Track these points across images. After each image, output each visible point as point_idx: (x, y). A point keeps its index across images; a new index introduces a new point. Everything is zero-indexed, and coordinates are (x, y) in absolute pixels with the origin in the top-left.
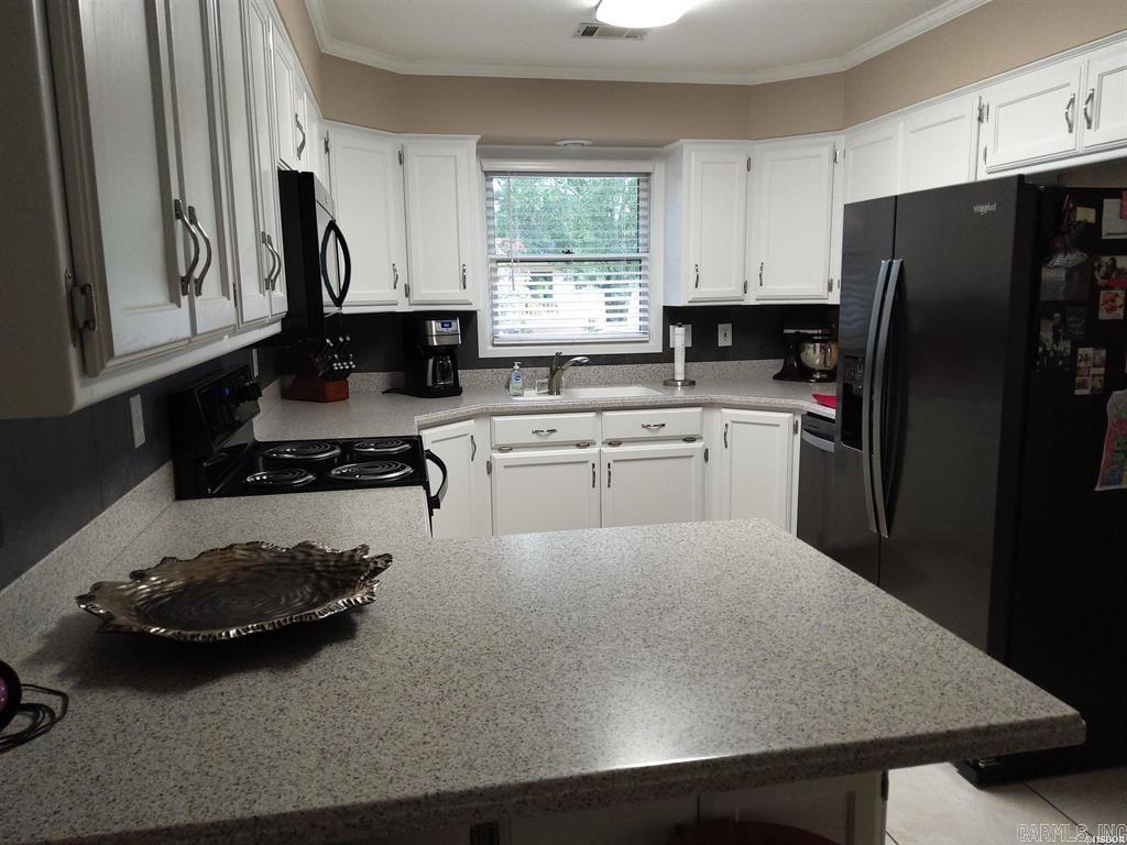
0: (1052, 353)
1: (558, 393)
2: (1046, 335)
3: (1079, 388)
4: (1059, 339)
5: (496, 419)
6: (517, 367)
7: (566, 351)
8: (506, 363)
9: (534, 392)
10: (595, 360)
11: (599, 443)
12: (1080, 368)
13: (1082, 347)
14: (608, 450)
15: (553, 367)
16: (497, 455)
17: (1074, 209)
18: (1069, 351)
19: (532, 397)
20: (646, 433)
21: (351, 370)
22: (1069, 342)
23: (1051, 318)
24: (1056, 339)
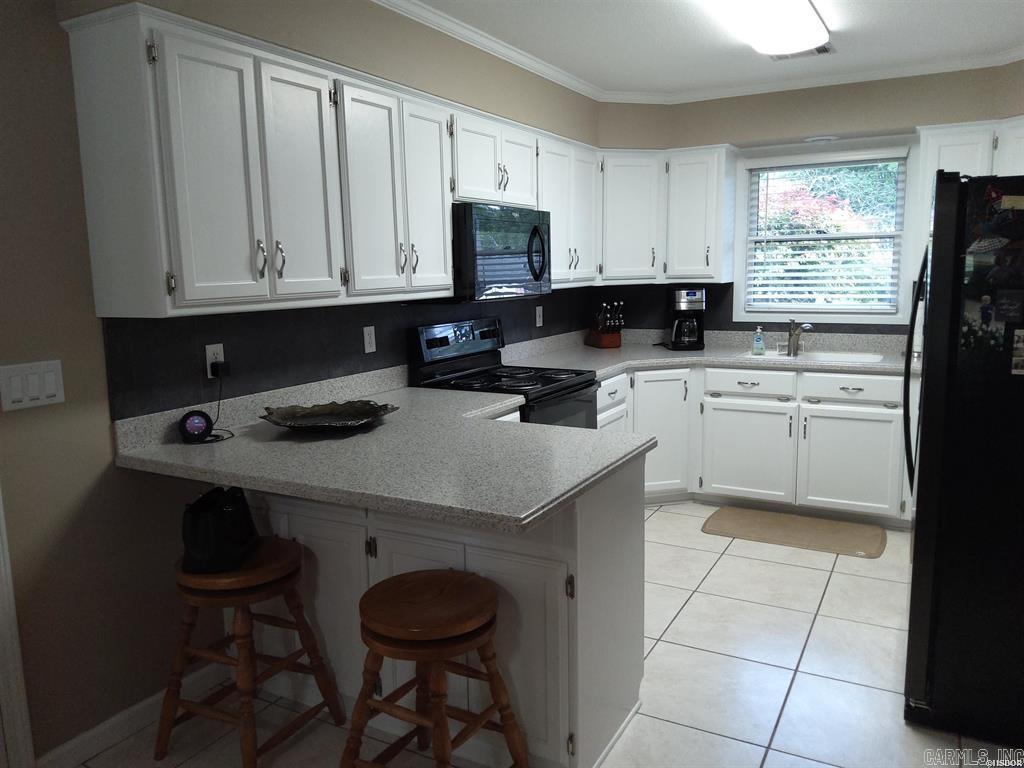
0: (980, 333)
1: (796, 354)
2: (972, 314)
3: (1016, 368)
4: (990, 320)
5: (708, 370)
6: (759, 330)
7: (798, 319)
8: (750, 327)
9: (777, 352)
10: (818, 328)
11: (799, 398)
12: (1017, 349)
13: (1020, 329)
14: (806, 406)
15: (790, 333)
16: (709, 399)
17: (999, 198)
18: (1003, 332)
19: (773, 356)
20: (843, 395)
21: (620, 327)
22: (1004, 323)
23: (978, 299)
24: (986, 319)
